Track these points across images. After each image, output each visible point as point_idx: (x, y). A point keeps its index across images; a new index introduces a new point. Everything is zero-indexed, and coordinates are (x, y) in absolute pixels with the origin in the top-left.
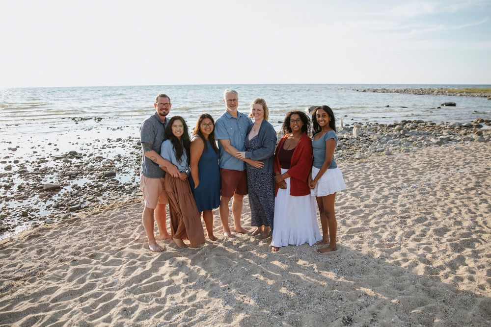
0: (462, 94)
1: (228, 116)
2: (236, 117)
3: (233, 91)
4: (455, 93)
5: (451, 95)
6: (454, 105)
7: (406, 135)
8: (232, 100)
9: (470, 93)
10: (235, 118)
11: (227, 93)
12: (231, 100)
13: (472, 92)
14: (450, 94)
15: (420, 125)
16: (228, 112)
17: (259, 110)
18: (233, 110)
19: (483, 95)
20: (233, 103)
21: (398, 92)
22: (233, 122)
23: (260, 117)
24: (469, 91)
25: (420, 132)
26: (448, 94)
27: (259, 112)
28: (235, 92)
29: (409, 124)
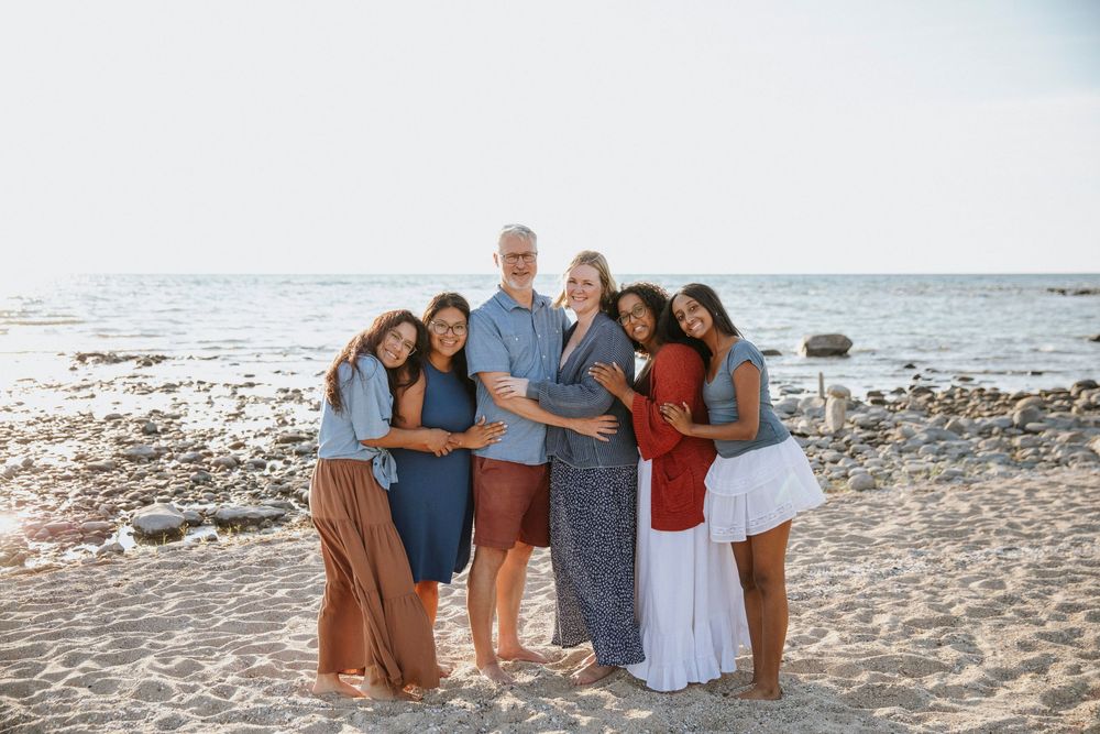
1: (504, 302)
2: (528, 305)
3: (523, 229)
7: (1030, 426)
8: (519, 255)
10: (526, 310)
11: (504, 235)
12: (516, 256)
16: (505, 292)
17: (587, 283)
18: (522, 286)
20: (521, 263)
22: (524, 322)
23: (588, 303)
25: (1083, 419)
27: (588, 289)
28: (529, 232)
29: (1092, 394)
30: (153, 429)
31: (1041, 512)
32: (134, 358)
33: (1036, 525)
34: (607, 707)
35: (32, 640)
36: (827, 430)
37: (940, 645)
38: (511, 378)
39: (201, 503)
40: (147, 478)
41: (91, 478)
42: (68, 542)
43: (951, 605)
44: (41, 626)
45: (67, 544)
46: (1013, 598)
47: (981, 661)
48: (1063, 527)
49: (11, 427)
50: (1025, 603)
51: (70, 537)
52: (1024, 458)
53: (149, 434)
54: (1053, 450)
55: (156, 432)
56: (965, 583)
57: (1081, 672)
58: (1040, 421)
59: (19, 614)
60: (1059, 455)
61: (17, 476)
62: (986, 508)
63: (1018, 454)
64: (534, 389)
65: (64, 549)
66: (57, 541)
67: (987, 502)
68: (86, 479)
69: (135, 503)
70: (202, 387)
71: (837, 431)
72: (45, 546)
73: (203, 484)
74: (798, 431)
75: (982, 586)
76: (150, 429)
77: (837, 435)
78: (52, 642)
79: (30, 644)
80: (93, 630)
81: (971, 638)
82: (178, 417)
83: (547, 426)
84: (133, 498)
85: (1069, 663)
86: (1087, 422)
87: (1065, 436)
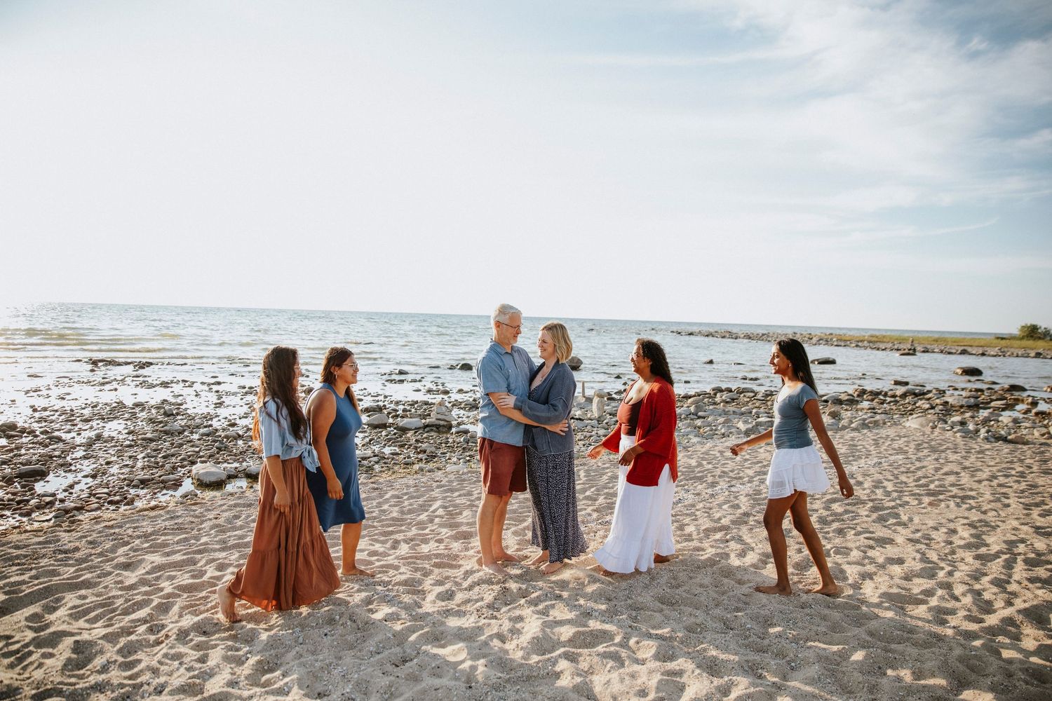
0: (860, 344)
4: (849, 342)
5: (841, 346)
6: (833, 362)
7: (700, 414)
9: (874, 342)
13: (880, 342)
14: (840, 343)
15: (744, 396)
17: (544, 341)
19: (896, 347)
21: (750, 338)
23: (546, 354)
24: (874, 339)
25: (727, 410)
26: (835, 343)
27: (544, 346)
29: (723, 395)
30: (171, 413)
31: (734, 464)
32: (129, 363)
33: (736, 472)
34: (570, 586)
35: (184, 554)
36: (593, 416)
37: (727, 541)
38: (507, 397)
39: (229, 463)
40: (184, 446)
41: (148, 446)
42: (156, 489)
43: (720, 519)
44: (184, 546)
45: (156, 491)
46: (749, 514)
47: (753, 549)
48: (750, 472)
49: (72, 410)
50: (755, 516)
51: (156, 486)
52: (705, 433)
53: (169, 416)
54: (719, 428)
55: (173, 415)
56: (720, 506)
57: (803, 552)
58: (705, 411)
59: (163, 538)
60: (723, 431)
61: (95, 444)
62: (705, 463)
63: (701, 430)
64: (520, 404)
65: (155, 494)
66: (148, 488)
67: (703, 459)
68: (145, 447)
69: (185, 463)
70: (187, 384)
71: (599, 417)
72: (142, 492)
73: (225, 450)
74: (577, 417)
75: (729, 507)
76: (169, 413)
77: (599, 420)
78: (200, 556)
79: (185, 557)
80: (221, 548)
81: (740, 537)
82: (181, 404)
83: (526, 425)
84: (183, 460)
85: (795, 548)
86: (728, 411)
87: (721, 420)
